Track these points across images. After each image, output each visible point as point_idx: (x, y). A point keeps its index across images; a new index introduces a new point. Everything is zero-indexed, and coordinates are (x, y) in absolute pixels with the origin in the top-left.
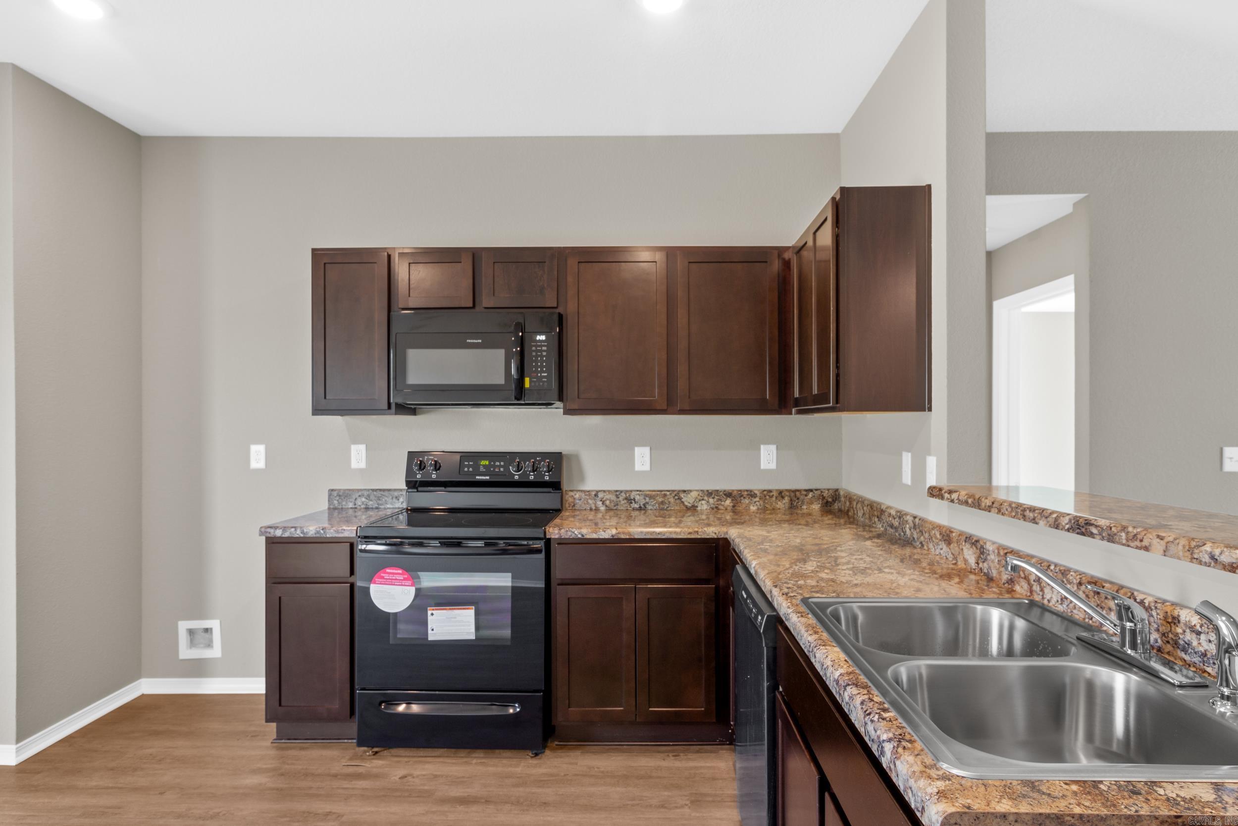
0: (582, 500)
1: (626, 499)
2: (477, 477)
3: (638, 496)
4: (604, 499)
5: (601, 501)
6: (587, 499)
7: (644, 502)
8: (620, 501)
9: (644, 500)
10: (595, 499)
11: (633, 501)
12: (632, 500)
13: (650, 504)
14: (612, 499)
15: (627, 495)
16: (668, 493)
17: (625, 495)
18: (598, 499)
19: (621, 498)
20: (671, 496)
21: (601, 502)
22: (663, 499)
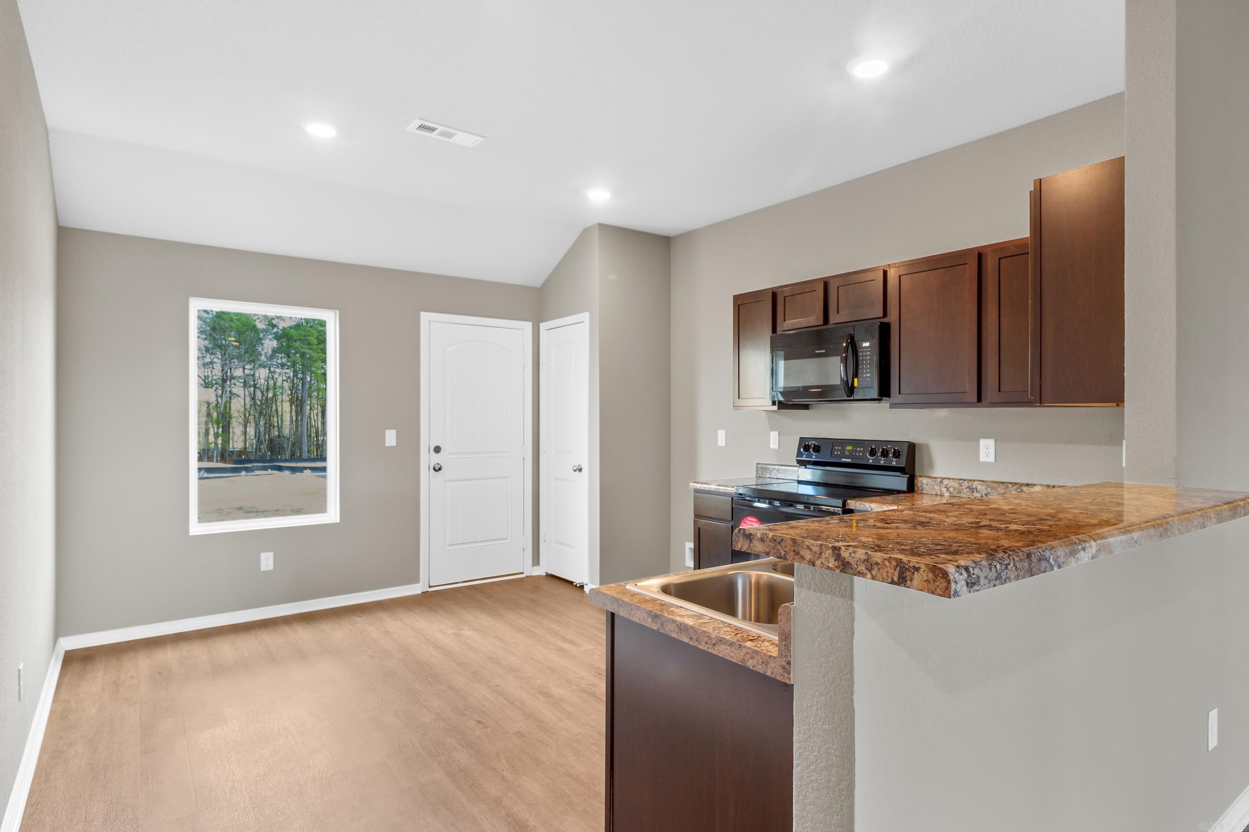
0: (929, 485)
1: (969, 487)
2: (843, 460)
3: (980, 486)
4: (948, 486)
5: (945, 487)
6: (934, 485)
7: (986, 493)
8: (963, 489)
9: (985, 490)
10: (940, 486)
11: (975, 490)
12: (973, 489)
13: (991, 494)
14: (955, 486)
15: (970, 484)
16: (1010, 485)
17: (967, 484)
18: (943, 485)
19: (964, 487)
20: (1013, 489)
21: (946, 489)
22: (1005, 491)
